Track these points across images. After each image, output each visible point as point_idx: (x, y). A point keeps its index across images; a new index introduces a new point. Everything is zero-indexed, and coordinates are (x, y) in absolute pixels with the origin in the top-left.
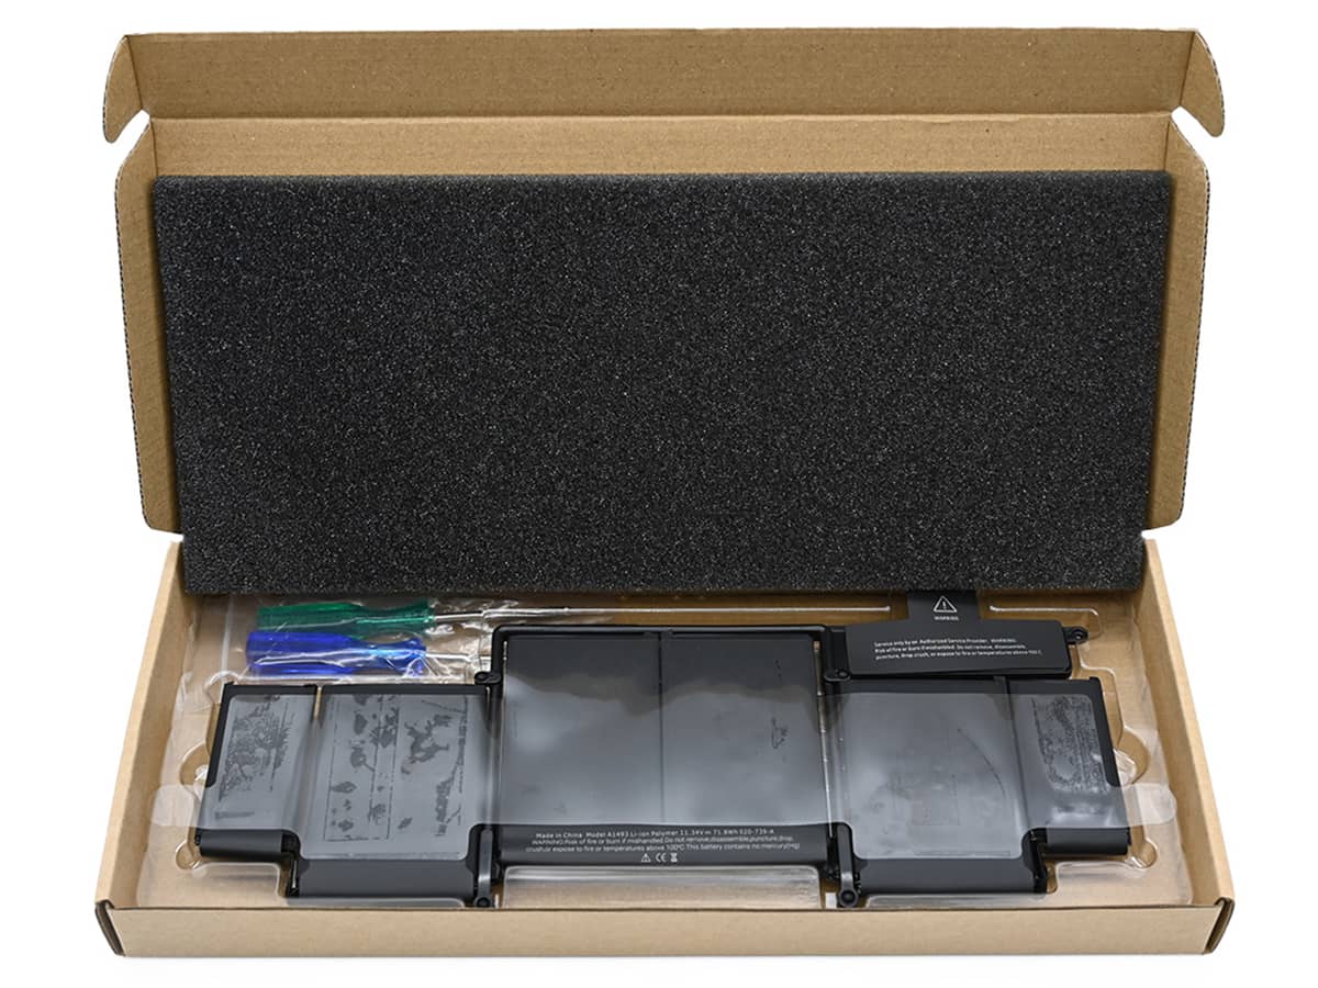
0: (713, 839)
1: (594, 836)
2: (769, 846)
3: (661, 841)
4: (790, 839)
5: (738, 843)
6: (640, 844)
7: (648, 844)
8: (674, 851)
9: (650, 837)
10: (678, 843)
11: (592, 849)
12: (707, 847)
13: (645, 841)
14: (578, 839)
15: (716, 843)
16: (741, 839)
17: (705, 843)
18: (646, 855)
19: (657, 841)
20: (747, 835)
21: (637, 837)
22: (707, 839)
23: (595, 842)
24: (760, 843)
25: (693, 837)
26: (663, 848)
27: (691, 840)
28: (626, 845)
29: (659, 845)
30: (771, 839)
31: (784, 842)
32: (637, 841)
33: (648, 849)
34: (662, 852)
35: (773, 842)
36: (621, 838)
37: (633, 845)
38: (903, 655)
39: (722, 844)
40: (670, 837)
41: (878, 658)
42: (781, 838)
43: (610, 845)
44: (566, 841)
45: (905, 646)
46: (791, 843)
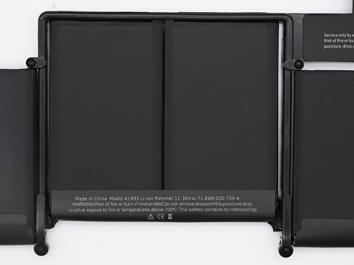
0: (197, 204)
1: (115, 199)
2: (235, 210)
3: (161, 204)
4: (250, 204)
5: (215, 207)
6: (147, 207)
7: (152, 207)
8: (170, 213)
9: (154, 201)
10: (174, 207)
11: (114, 210)
12: (193, 210)
13: (150, 204)
14: (104, 202)
15: (198, 207)
16: (216, 204)
17: (192, 207)
18: (151, 215)
19: (158, 204)
20: (221, 201)
21: (145, 201)
22: (193, 204)
23: (116, 204)
24: (229, 207)
25: (183, 202)
26: (162, 210)
27: (182, 204)
28: (138, 207)
29: (160, 207)
30: (237, 204)
31: (246, 207)
32: (145, 204)
33: (153, 210)
34: (161, 213)
35: (238, 207)
36: (133, 201)
37: (142, 207)
38: (344, 46)
39: (204, 207)
40: (168, 201)
41: (325, 47)
42: (245, 204)
43: (126, 207)
44: (96, 204)
45: (347, 38)
46: (251, 207)
